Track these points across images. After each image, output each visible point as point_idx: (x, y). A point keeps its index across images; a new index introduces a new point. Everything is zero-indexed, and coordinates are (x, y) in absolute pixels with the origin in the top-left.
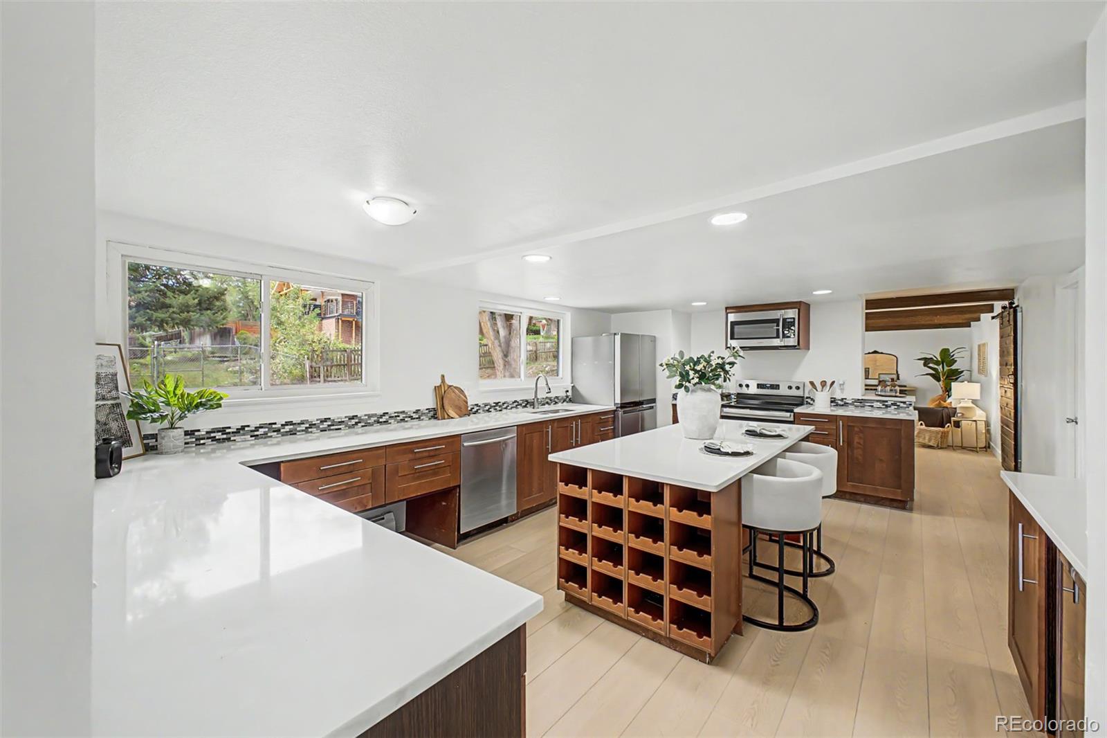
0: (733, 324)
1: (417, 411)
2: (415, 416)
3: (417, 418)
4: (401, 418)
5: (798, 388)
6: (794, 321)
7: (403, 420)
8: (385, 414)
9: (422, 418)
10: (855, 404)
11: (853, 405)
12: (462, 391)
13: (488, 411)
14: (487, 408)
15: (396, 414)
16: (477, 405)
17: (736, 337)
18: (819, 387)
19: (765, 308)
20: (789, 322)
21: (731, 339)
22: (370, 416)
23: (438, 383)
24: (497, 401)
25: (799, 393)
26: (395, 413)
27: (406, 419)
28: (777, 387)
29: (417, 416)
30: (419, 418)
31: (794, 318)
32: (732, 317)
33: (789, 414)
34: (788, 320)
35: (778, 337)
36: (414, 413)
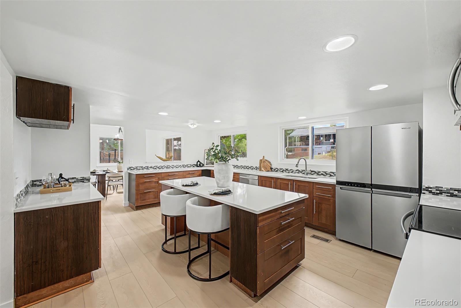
1: (256, 167)
3: (256, 169)
7: (252, 169)
8: (248, 166)
12: (270, 162)
13: (282, 171)
14: (282, 170)
16: (277, 168)
22: (245, 166)
23: (262, 158)
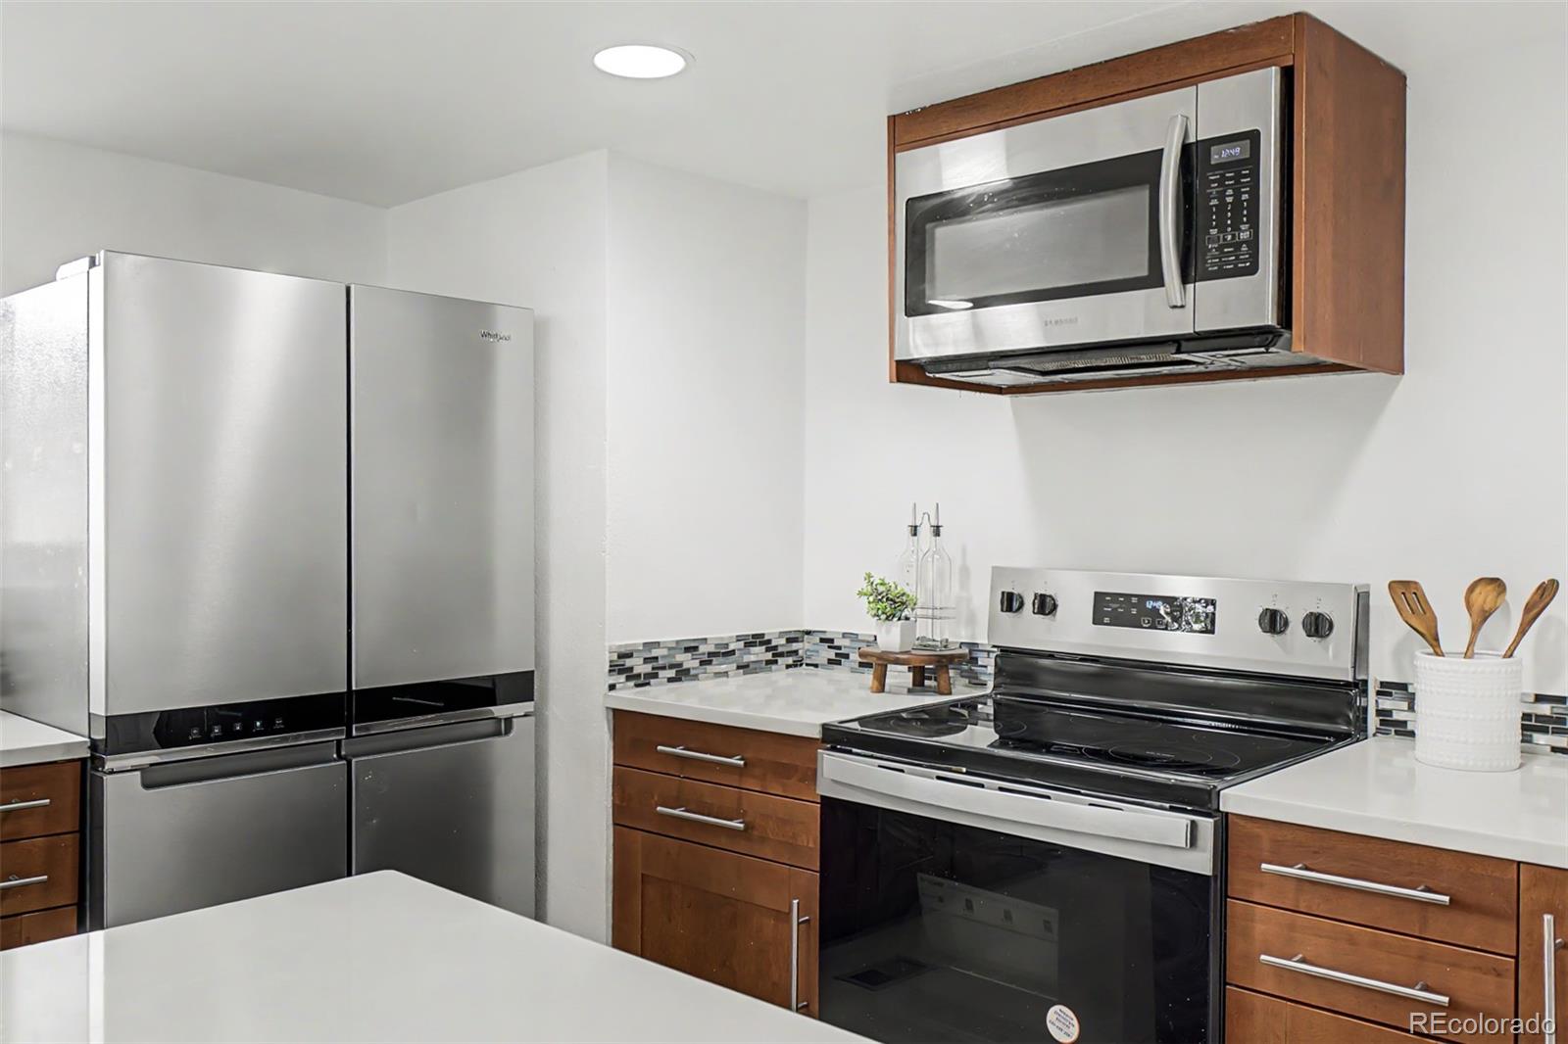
5: (1318, 626)
6: (1254, 160)
18: (1453, 624)
20: (1223, 166)
21: (909, 313)
25: (1328, 661)
31: (1253, 137)
33: (1183, 820)
34: (1220, 155)
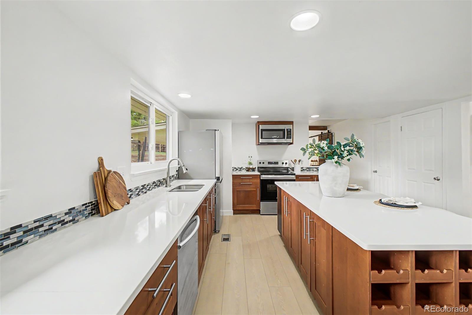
0: (262, 130)
2: (68, 218)
3: (70, 221)
4: (46, 227)
5: (286, 163)
6: (291, 131)
9: (76, 219)
10: (307, 169)
11: (306, 170)
15: (37, 224)
17: (263, 138)
19: (277, 123)
21: (261, 138)
24: (143, 184)
25: (287, 166)
26: (35, 222)
27: (54, 228)
28: (277, 163)
29: (71, 218)
30: (73, 220)
31: (291, 129)
32: (261, 127)
34: (288, 130)
35: (284, 138)
36: (66, 214)
